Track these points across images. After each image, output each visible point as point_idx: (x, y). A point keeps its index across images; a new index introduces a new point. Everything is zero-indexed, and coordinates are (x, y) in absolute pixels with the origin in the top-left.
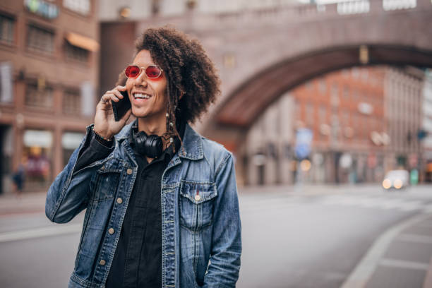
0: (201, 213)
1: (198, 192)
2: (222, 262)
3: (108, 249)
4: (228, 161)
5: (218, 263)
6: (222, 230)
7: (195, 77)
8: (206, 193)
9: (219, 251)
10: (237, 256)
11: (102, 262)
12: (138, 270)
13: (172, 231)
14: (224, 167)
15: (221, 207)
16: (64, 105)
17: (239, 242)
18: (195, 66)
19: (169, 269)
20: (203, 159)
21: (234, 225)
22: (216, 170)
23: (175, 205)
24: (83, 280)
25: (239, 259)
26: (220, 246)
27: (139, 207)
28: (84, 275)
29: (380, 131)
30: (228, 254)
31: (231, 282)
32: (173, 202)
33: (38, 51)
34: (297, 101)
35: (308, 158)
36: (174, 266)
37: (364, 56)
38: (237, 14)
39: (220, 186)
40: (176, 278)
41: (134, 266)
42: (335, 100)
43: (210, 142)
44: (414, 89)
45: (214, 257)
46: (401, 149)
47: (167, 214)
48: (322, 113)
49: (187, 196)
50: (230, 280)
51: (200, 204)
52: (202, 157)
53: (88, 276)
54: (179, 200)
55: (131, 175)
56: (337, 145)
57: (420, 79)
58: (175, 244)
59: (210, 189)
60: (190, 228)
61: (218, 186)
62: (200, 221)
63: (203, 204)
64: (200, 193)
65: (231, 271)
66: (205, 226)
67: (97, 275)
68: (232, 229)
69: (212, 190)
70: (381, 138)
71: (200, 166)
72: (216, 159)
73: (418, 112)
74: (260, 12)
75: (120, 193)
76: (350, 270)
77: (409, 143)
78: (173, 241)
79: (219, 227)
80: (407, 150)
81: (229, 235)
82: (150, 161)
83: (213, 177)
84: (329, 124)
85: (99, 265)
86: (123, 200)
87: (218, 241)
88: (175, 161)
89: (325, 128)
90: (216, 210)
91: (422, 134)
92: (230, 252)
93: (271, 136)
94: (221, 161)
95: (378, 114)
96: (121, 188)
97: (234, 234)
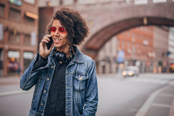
0: (81, 85)
1: (81, 76)
2: (90, 105)
3: (44, 99)
4: (93, 64)
5: (89, 105)
6: (90, 92)
7: (79, 29)
8: (84, 77)
9: (89, 100)
10: (96, 103)
11: (42, 104)
12: (56, 107)
13: (70, 91)
14: (91, 67)
15: (90, 83)
16: (24, 41)
17: (97, 97)
18: (78, 24)
19: (68, 107)
20: (83, 63)
21: (95, 90)
22: (88, 68)
23: (71, 81)
24: (34, 112)
25: (97, 104)
26: (89, 98)
27: (56, 81)
28: (35, 109)
29: (151, 52)
30: (93, 102)
31: (94, 113)
32: (70, 79)
33: (14, 19)
34: (118, 39)
35: (123, 63)
36: (71, 106)
37: (145, 21)
38: (94, 5)
39: (90, 74)
40: (72, 111)
41: (54, 106)
42: (133, 39)
43: (86, 56)
44: (165, 35)
45: (87, 102)
46: (160, 59)
47: (68, 84)
48: (128, 44)
49: (76, 77)
50: (93, 112)
51: (81, 81)
52: (82, 62)
53: (36, 110)
54: (73, 79)
55: (53, 69)
56: (134, 57)
57: (168, 31)
58: (71, 97)
59: (86, 75)
60: (76, 91)
61: (89, 74)
62: (81, 88)
63: (82, 81)
64: (82, 77)
65: (94, 109)
66: (83, 90)
67: (40, 109)
68: (94, 92)
69: (87, 76)
70: (152, 55)
71: (81, 66)
72: (88, 63)
73: (167, 44)
74: (104, 4)
75: (48, 76)
76: (139, 108)
77: (163, 57)
78: (70, 95)
79: (89, 91)
80: (162, 59)
81: (93, 94)
82: (61, 63)
83: (87, 70)
84: (131, 49)
85: (41, 105)
86: (50, 79)
87: (89, 97)
88: (72, 63)
89: (129, 51)
90: (88, 84)
91: (169, 53)
92: (93, 101)
93: (108, 54)
94: (90, 64)
95: (151, 45)
96: (49, 74)
97: (95, 94)
